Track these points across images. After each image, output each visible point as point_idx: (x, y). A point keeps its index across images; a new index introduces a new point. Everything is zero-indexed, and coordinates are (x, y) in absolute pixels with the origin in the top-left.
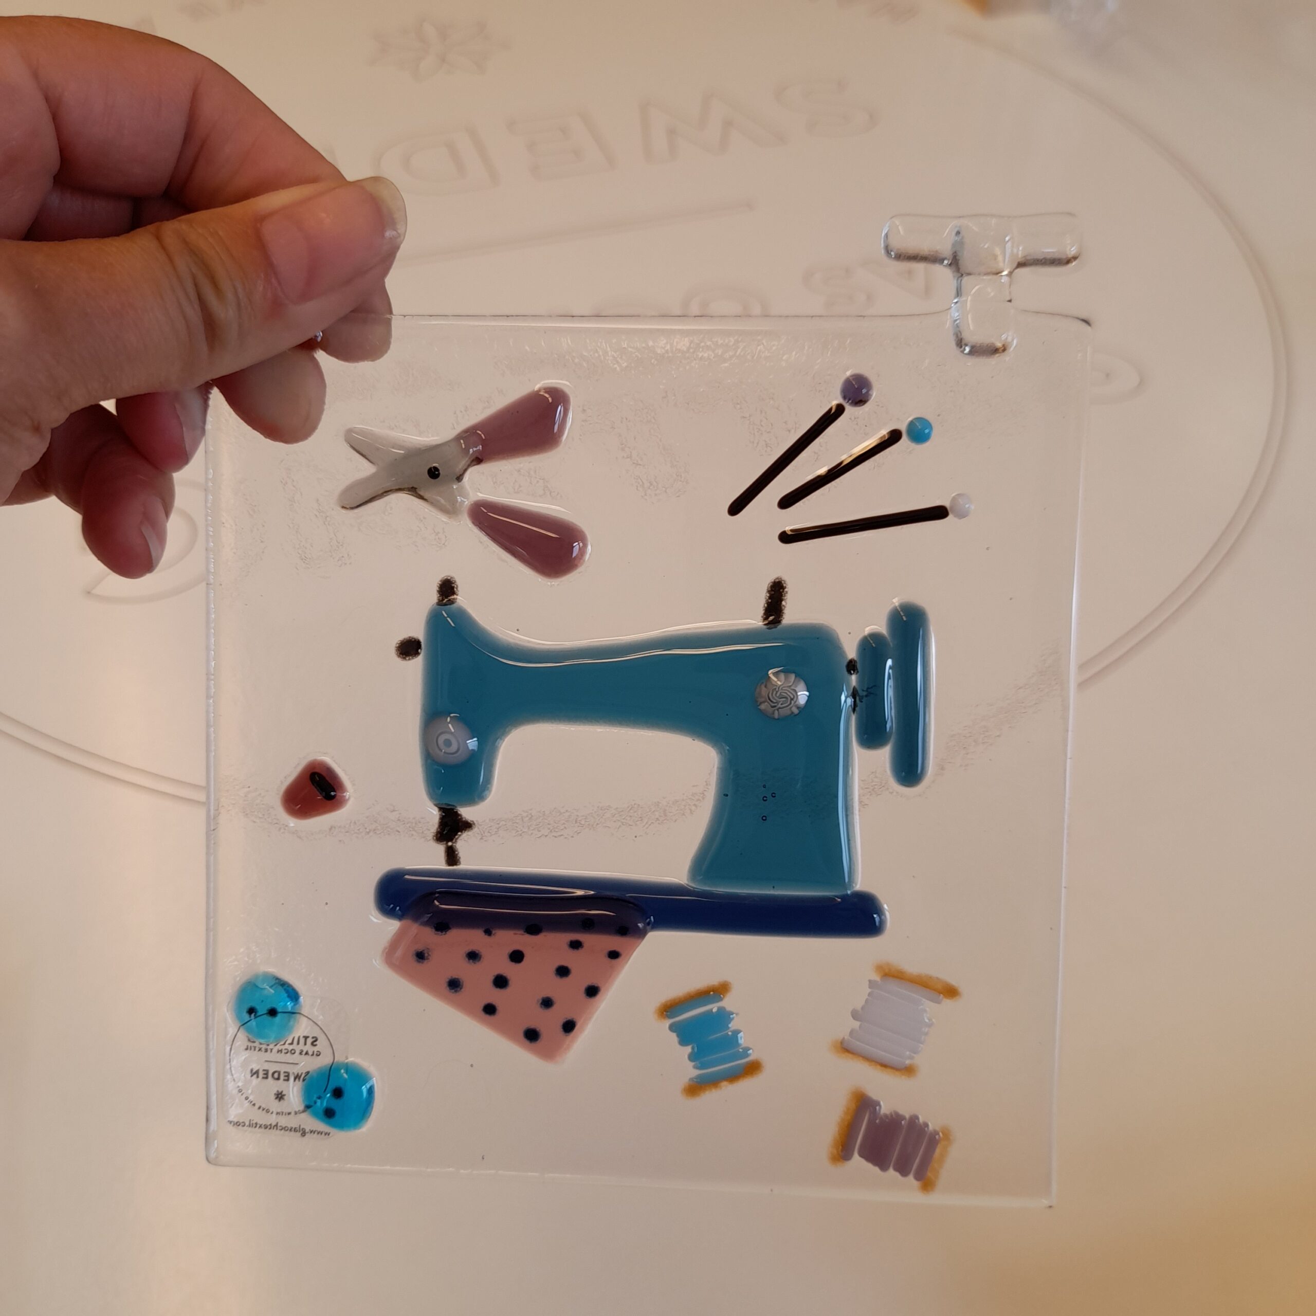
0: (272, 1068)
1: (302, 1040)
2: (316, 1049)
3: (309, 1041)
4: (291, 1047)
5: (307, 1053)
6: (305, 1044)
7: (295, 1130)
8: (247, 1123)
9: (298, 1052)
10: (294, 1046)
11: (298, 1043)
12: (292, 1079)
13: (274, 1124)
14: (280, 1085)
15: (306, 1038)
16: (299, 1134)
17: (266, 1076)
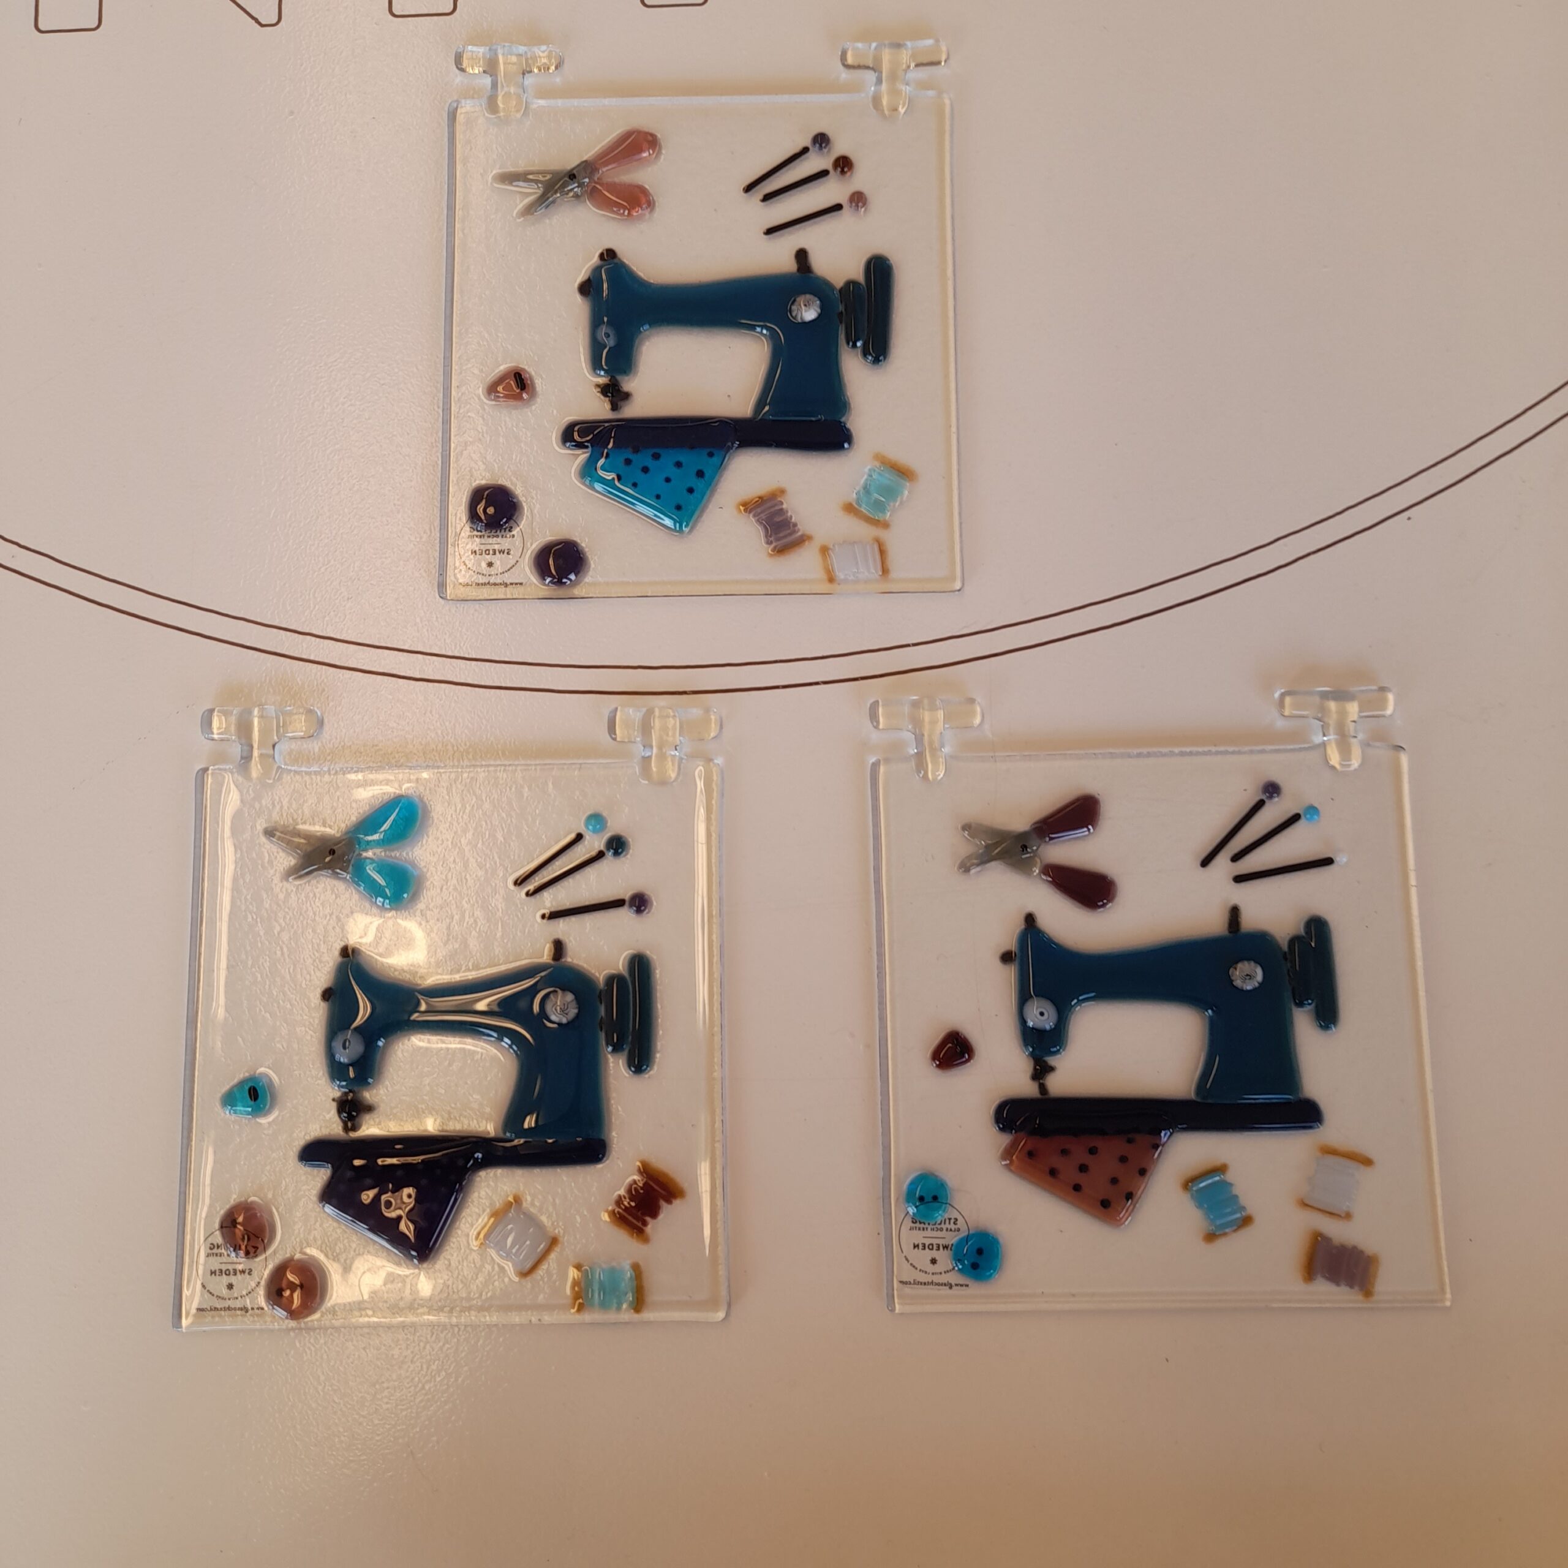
0: (927, 1242)
1: (947, 1221)
2: (956, 1227)
3: (952, 1221)
4: (939, 1227)
5: (951, 1230)
6: (950, 1223)
7: (945, 1285)
8: (912, 1282)
9: (945, 1229)
10: (943, 1226)
11: (945, 1223)
12: (941, 1248)
13: (930, 1281)
14: (935, 1254)
15: (950, 1219)
16: (947, 1287)
17: (924, 1248)
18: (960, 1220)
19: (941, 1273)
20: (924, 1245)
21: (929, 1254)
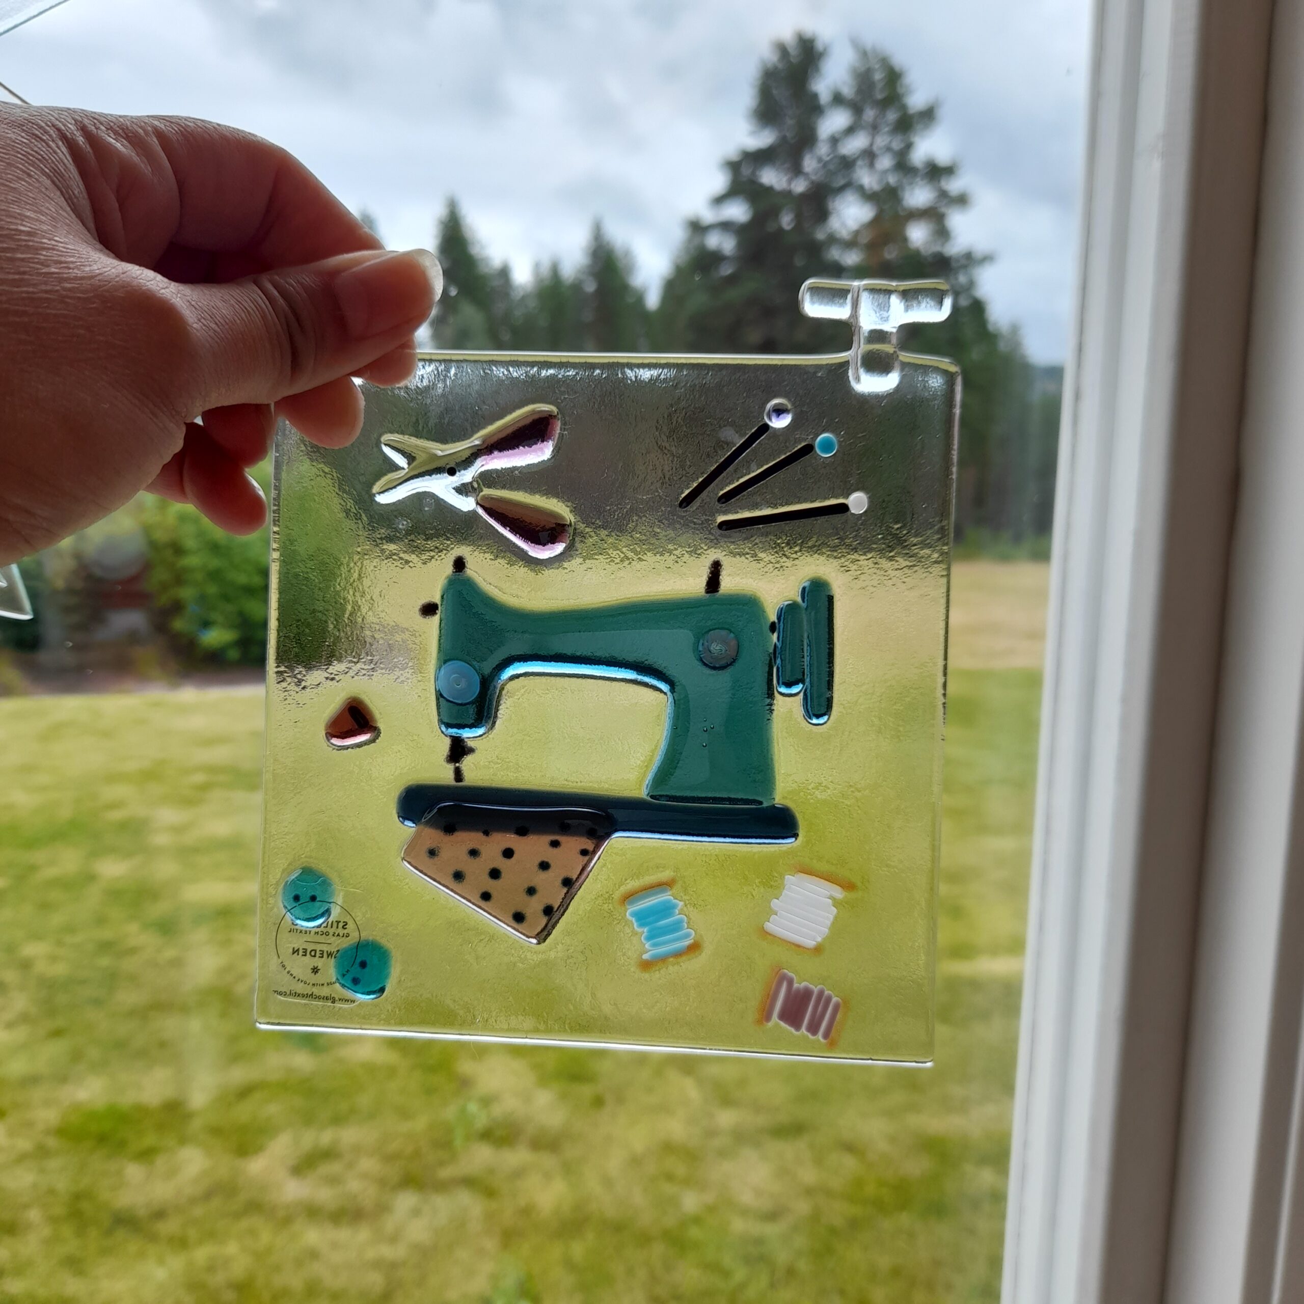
0: (310, 947)
1: (335, 925)
2: (346, 931)
3: (341, 925)
4: (325, 930)
5: (338, 935)
6: (337, 927)
7: (327, 998)
8: (288, 993)
9: (331, 934)
10: (328, 929)
11: (332, 927)
12: (325, 955)
13: (310, 993)
15: (338, 922)
16: (330, 1002)
17: (305, 954)
18: (351, 926)
19: (323, 985)
20: (305, 951)
21: (309, 961)
